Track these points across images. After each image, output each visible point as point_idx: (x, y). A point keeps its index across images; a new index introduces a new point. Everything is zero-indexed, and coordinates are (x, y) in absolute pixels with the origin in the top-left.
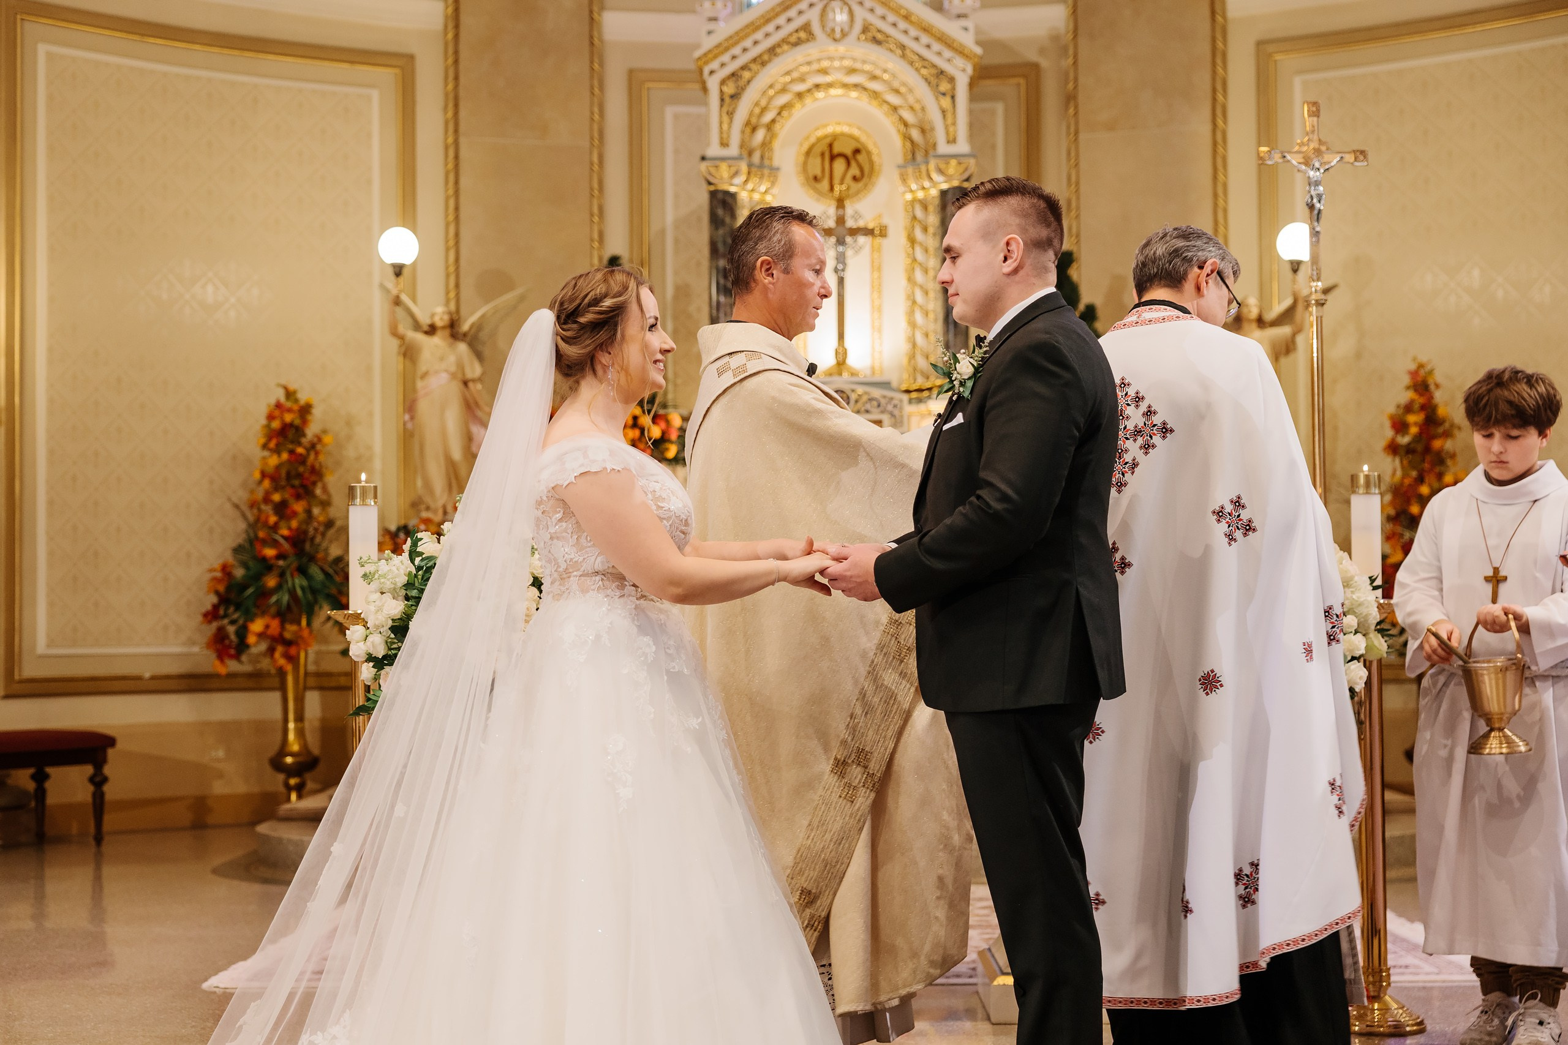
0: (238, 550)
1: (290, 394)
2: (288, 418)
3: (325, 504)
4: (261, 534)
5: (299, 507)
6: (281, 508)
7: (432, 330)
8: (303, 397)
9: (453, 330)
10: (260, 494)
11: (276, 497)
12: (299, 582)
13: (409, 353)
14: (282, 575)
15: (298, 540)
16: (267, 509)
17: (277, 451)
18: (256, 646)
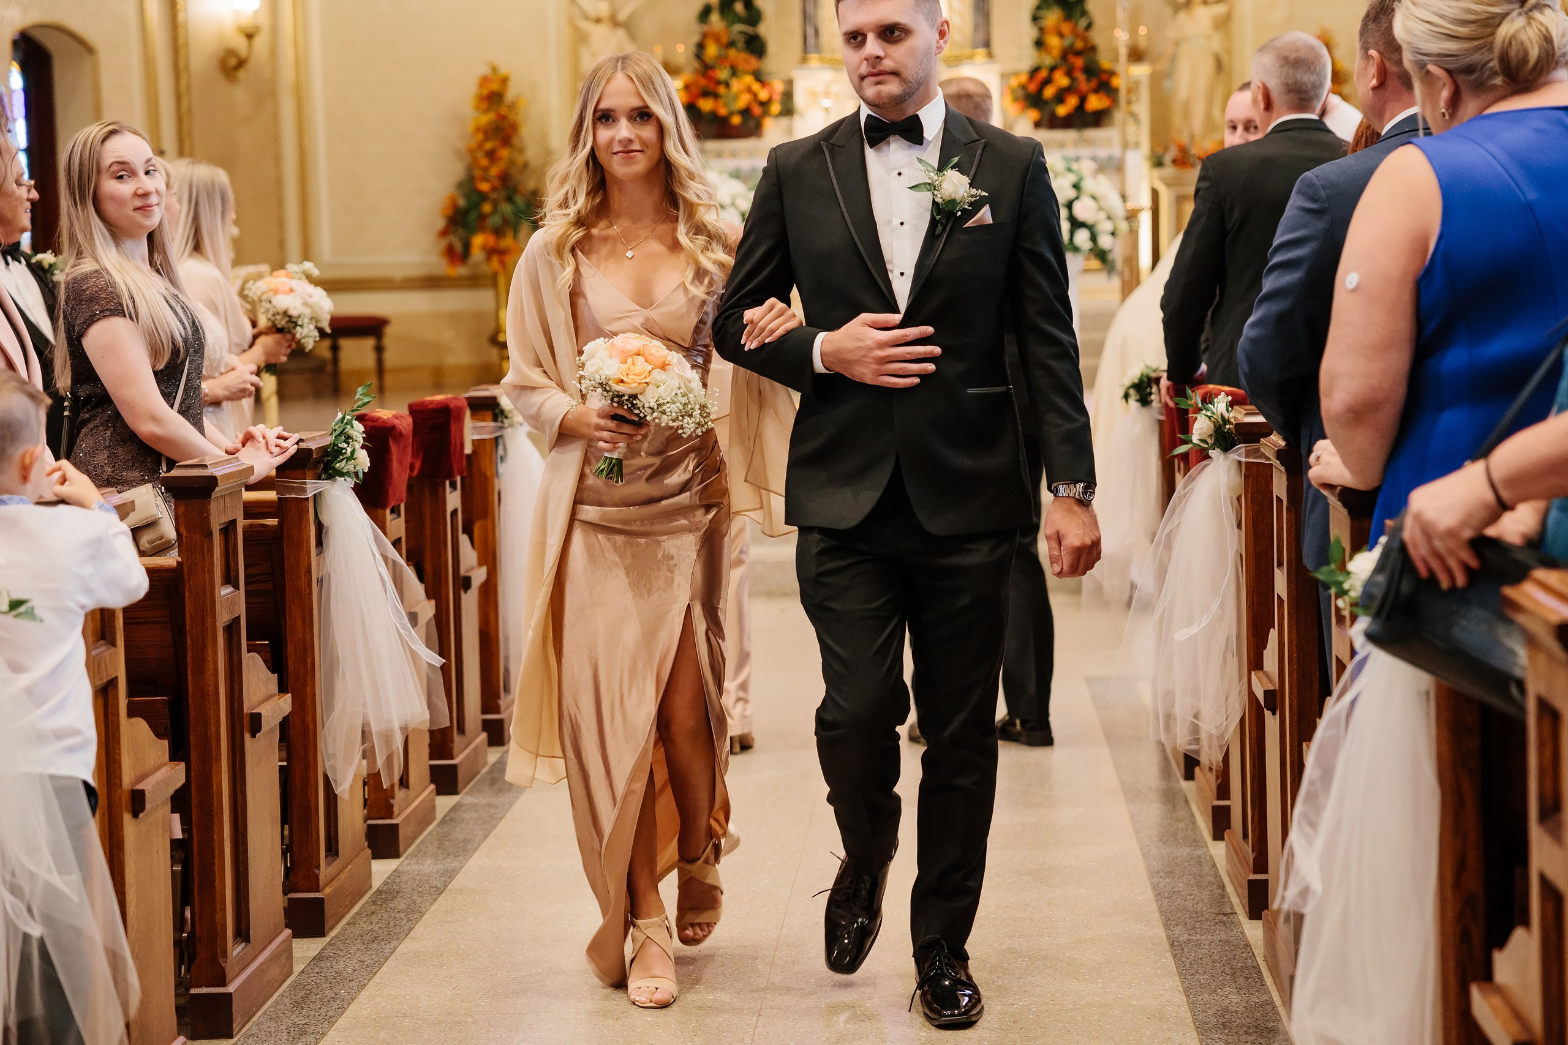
0: (460, 185)
1: (494, 70)
2: (495, 86)
3: (521, 151)
4: (477, 173)
5: (504, 153)
6: (491, 155)
7: (598, 21)
8: (503, 70)
9: (614, 22)
10: (473, 143)
11: (489, 146)
12: (507, 208)
13: (581, 38)
14: (495, 205)
15: (505, 178)
16: (480, 155)
17: (486, 111)
18: (477, 254)
